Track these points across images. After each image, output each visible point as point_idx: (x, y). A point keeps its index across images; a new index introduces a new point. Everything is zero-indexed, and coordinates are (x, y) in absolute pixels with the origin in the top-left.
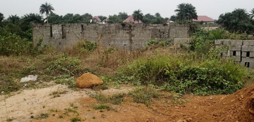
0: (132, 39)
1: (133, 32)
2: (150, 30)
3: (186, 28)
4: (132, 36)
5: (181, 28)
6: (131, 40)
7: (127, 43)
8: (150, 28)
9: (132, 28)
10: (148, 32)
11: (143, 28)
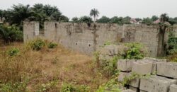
0: (97, 39)
1: (98, 32)
2: (114, 31)
3: (155, 30)
4: (96, 36)
5: (148, 30)
6: (95, 41)
7: (92, 43)
8: (114, 28)
9: (97, 28)
10: (112, 33)
11: (107, 28)
